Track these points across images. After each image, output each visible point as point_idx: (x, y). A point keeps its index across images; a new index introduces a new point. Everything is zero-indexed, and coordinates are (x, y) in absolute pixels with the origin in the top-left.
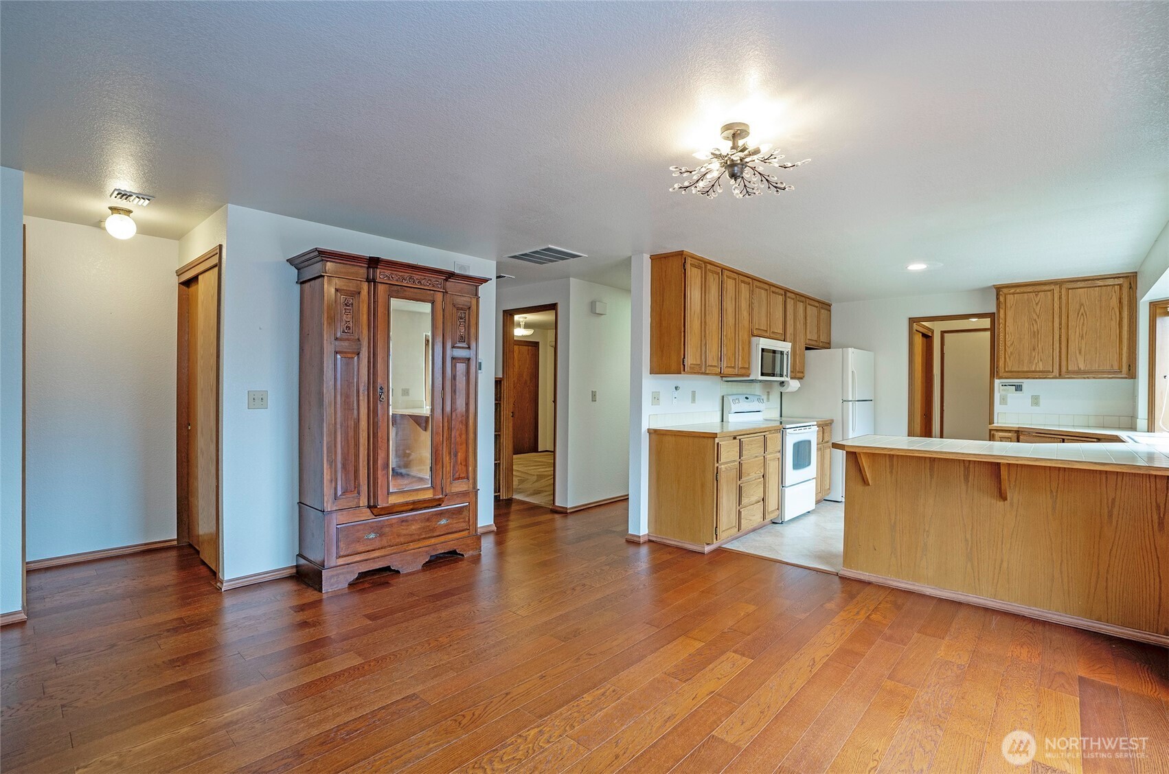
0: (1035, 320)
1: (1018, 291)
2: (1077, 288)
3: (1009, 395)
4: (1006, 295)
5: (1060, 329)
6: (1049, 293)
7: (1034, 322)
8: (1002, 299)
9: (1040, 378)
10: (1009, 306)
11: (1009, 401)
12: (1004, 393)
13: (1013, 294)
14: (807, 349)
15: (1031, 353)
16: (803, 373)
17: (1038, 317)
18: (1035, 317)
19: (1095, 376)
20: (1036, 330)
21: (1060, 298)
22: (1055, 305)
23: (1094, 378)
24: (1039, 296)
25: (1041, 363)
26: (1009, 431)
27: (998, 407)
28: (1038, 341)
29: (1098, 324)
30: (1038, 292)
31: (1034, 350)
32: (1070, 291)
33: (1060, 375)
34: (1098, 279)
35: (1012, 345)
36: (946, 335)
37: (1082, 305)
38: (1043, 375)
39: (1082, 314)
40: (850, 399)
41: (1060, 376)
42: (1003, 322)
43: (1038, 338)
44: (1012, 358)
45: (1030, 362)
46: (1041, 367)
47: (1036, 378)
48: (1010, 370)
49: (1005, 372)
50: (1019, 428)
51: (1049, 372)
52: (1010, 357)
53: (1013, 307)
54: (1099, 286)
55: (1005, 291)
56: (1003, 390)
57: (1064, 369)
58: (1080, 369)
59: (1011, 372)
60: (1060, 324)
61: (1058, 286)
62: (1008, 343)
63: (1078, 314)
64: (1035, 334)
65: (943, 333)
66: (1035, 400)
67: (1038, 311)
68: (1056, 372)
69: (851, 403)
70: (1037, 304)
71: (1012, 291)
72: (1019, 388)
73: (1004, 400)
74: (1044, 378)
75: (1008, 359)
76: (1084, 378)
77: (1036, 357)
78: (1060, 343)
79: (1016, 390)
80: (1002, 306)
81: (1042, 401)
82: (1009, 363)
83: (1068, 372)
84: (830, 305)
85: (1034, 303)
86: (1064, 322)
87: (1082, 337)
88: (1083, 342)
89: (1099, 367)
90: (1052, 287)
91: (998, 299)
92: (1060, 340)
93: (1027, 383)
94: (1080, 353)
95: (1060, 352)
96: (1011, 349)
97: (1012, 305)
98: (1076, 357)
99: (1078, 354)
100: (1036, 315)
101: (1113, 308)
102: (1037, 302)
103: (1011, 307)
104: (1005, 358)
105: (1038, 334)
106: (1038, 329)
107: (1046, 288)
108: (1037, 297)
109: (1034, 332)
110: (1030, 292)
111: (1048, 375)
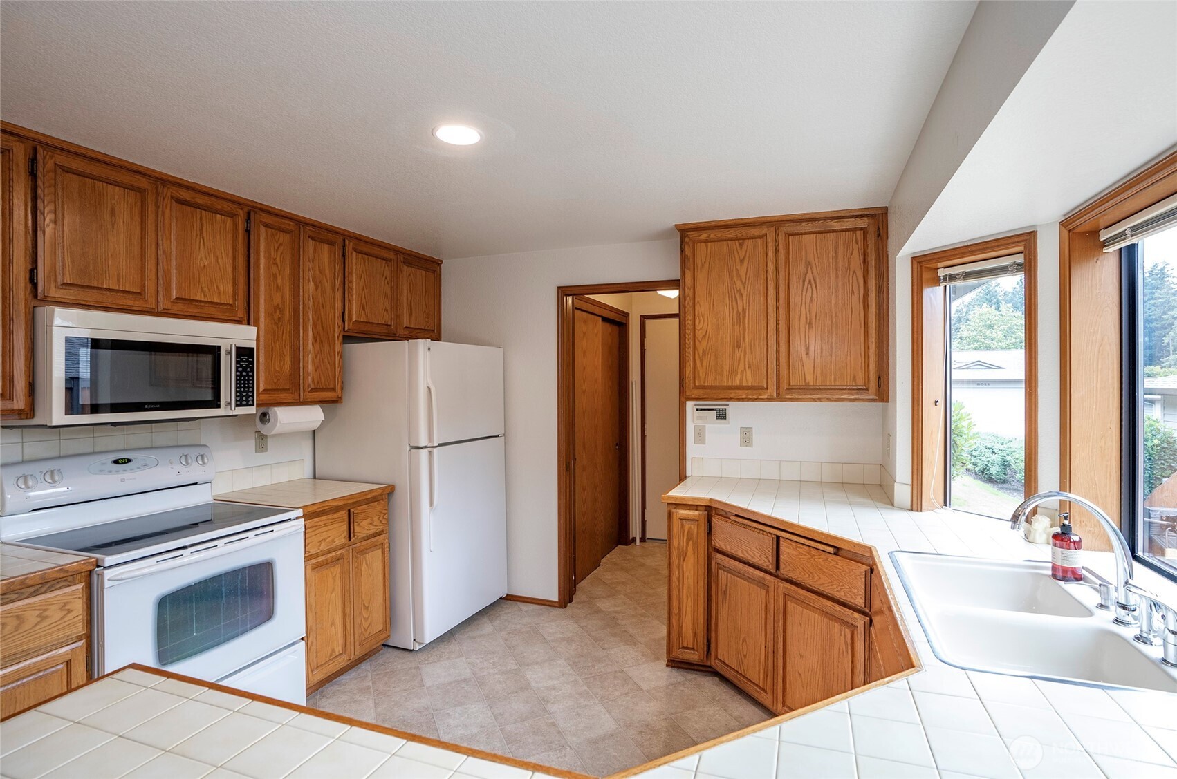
0: (739, 291)
1: (712, 236)
2: (802, 234)
3: (707, 426)
4: (694, 243)
5: (778, 308)
6: (760, 242)
7: (738, 296)
8: (688, 251)
9: (749, 400)
10: (699, 265)
11: (708, 436)
12: (700, 423)
13: (706, 241)
14: (349, 338)
15: (734, 352)
16: (333, 389)
17: (744, 284)
18: (739, 285)
19: (831, 397)
20: (740, 310)
21: (777, 251)
22: (770, 264)
23: (829, 400)
24: (745, 247)
25: (749, 372)
26: (695, 507)
27: (692, 449)
28: (744, 330)
29: (833, 302)
30: (744, 239)
31: (738, 347)
32: (790, 237)
33: (778, 394)
34: (832, 219)
35: (704, 336)
36: (647, 322)
37: (808, 265)
38: (753, 393)
39: (810, 282)
40: (422, 445)
41: (779, 397)
42: (691, 295)
43: (744, 323)
44: (704, 363)
45: (733, 370)
46: (748, 379)
47: (743, 400)
48: (702, 383)
49: (695, 387)
50: (710, 500)
51: (761, 388)
52: (702, 361)
53: (706, 265)
54: (833, 231)
55: (693, 235)
56: (700, 418)
57: (784, 385)
58: (807, 384)
59: (703, 387)
60: (778, 300)
61: (773, 229)
62: (699, 334)
63: (804, 281)
64: (739, 318)
65: (644, 318)
66: (746, 437)
67: (743, 273)
68: (772, 390)
69: (424, 453)
70: (742, 261)
71: (704, 236)
72: (722, 415)
73: (700, 438)
74: (755, 400)
75: (698, 364)
76: (814, 400)
77: (742, 362)
78: (778, 336)
79: (718, 417)
80: (689, 264)
81: (755, 438)
82: (701, 371)
83: (791, 389)
84: (438, 263)
85: (738, 260)
86: (782, 295)
87: (810, 324)
88: (812, 334)
89: (835, 379)
90: (764, 230)
91: (682, 251)
92: (777, 330)
93: (733, 408)
94: (807, 354)
95: (778, 352)
96: (704, 343)
97: (705, 262)
98: (802, 360)
99: (804, 356)
100: (742, 281)
101: (854, 272)
102: (741, 258)
103: (703, 266)
104: (695, 362)
105: (744, 317)
106: (743, 309)
107: (755, 231)
108: (741, 249)
109: (738, 313)
110: (731, 240)
111: (760, 394)
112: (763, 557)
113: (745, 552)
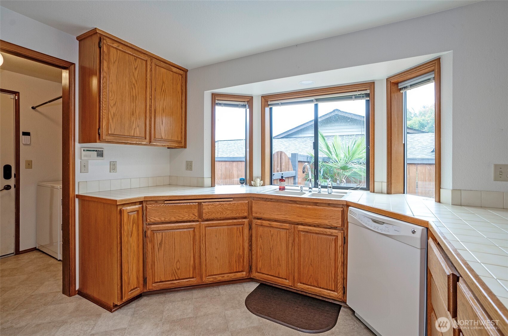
0: (134, 84)
2: (161, 67)
3: (91, 161)
5: (151, 99)
6: (144, 62)
7: (133, 87)
8: (105, 49)
9: (136, 144)
10: (112, 61)
11: (90, 168)
12: (86, 159)
13: (116, 49)
15: (131, 117)
17: (136, 81)
18: (134, 81)
20: (134, 95)
21: (151, 70)
22: (148, 75)
24: (137, 62)
25: (138, 129)
26: (134, 203)
28: (136, 106)
29: (172, 103)
30: (136, 57)
31: (133, 114)
32: (156, 67)
33: (150, 141)
34: (171, 65)
35: (115, 105)
37: (163, 83)
38: (139, 140)
39: (164, 91)
41: (150, 143)
42: (107, 77)
43: (136, 102)
44: (114, 120)
45: (130, 127)
46: (137, 132)
48: (113, 133)
49: (108, 134)
50: (145, 197)
51: (143, 138)
52: (113, 119)
53: (117, 63)
54: (172, 71)
55: (108, 41)
56: (85, 156)
57: (152, 137)
58: (161, 139)
59: (113, 135)
61: (150, 59)
62: (112, 103)
63: (161, 90)
64: (134, 99)
66: (113, 167)
67: (136, 76)
68: (147, 140)
70: (136, 69)
71: (115, 45)
72: (100, 154)
73: (85, 168)
74: (139, 144)
75: (111, 121)
76: (162, 147)
77: (135, 123)
78: (150, 113)
79: (98, 155)
80: (106, 58)
81: (119, 167)
82: (112, 126)
83: (155, 140)
85: (133, 68)
86: (153, 93)
87: (164, 110)
88: (164, 115)
89: (172, 137)
90: (146, 58)
91: (100, 47)
92: (150, 110)
94: (162, 124)
95: (150, 121)
96: (115, 109)
97: (116, 60)
98: (160, 127)
99: (161, 125)
100: (135, 80)
101: (179, 92)
102: (135, 67)
103: (114, 63)
104: (108, 119)
105: (136, 99)
106: (136, 95)
107: (142, 56)
108: (135, 62)
109: (133, 96)
110: (130, 54)
111: (143, 142)
112: (191, 215)
113: (177, 217)
